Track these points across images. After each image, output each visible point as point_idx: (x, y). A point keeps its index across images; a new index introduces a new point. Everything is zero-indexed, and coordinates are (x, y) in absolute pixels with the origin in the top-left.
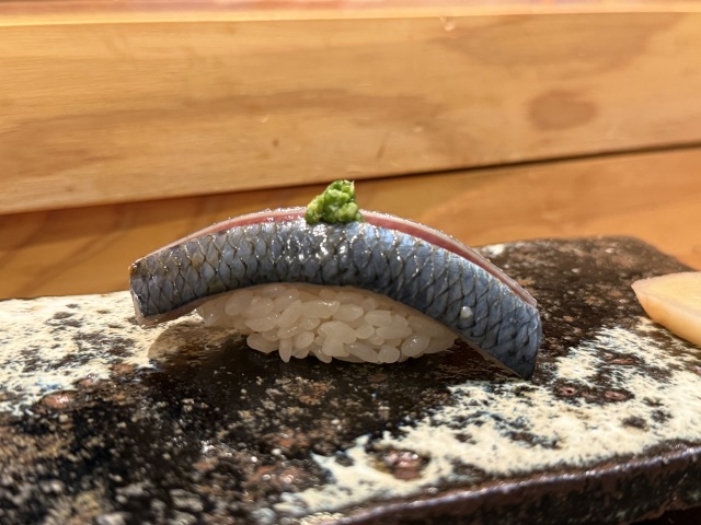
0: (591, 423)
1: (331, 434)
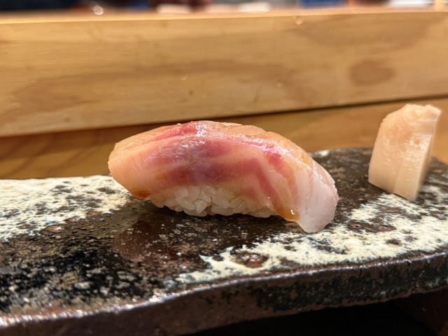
0: (367, 242)
1: (212, 245)
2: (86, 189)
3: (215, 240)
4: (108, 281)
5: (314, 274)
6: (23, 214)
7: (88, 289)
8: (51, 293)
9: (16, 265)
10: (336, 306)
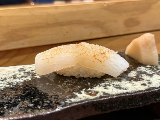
0: (134, 85)
1: (77, 88)
2: (31, 69)
3: (79, 86)
4: (40, 103)
5: (116, 98)
6: (8, 79)
7: (33, 107)
8: (20, 109)
9: (6, 99)
10: (124, 109)
